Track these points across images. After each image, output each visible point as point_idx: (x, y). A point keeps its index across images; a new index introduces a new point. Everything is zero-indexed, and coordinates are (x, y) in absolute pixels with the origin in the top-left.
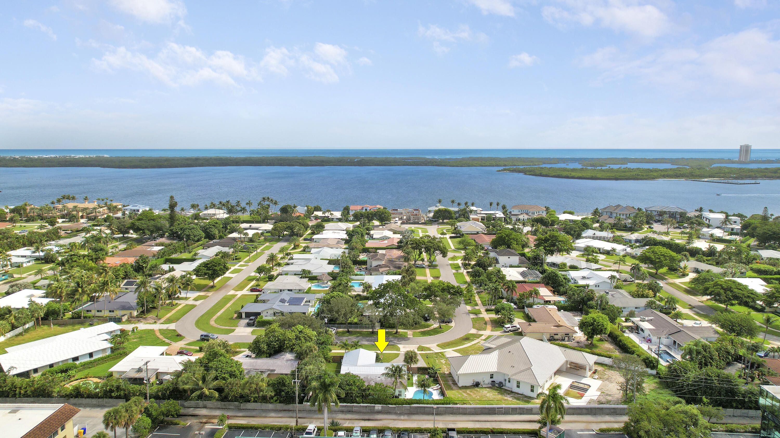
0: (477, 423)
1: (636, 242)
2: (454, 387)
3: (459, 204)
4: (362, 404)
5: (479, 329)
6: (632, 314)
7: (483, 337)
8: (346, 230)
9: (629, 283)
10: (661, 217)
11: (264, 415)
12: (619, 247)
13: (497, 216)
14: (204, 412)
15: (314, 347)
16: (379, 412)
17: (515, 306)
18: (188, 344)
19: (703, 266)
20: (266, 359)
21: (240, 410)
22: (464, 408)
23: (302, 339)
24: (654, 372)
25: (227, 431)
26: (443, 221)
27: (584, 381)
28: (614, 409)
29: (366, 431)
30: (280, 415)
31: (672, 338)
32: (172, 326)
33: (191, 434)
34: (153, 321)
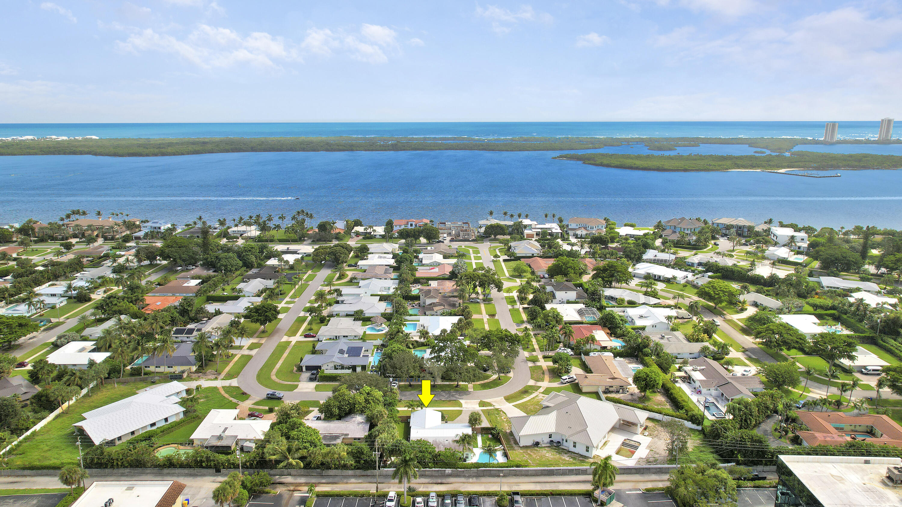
0: (537, 484)
1: (698, 265)
2: (516, 448)
3: (512, 216)
4: (434, 469)
5: (537, 380)
6: (685, 363)
7: (541, 390)
8: (392, 253)
9: (686, 320)
10: (728, 231)
11: (345, 481)
12: (680, 274)
13: (554, 231)
14: (289, 479)
15: (384, 411)
16: (450, 476)
17: (572, 353)
18: (256, 404)
19: (762, 299)
20: (337, 422)
21: (322, 476)
22: (526, 470)
23: (371, 402)
24: (700, 428)
25: (315, 499)
26: (495, 236)
27: (636, 438)
28: (660, 468)
29: (441, 496)
30: (360, 481)
31: (721, 391)
32: (234, 382)
33: (284, 502)
34: (214, 376)
